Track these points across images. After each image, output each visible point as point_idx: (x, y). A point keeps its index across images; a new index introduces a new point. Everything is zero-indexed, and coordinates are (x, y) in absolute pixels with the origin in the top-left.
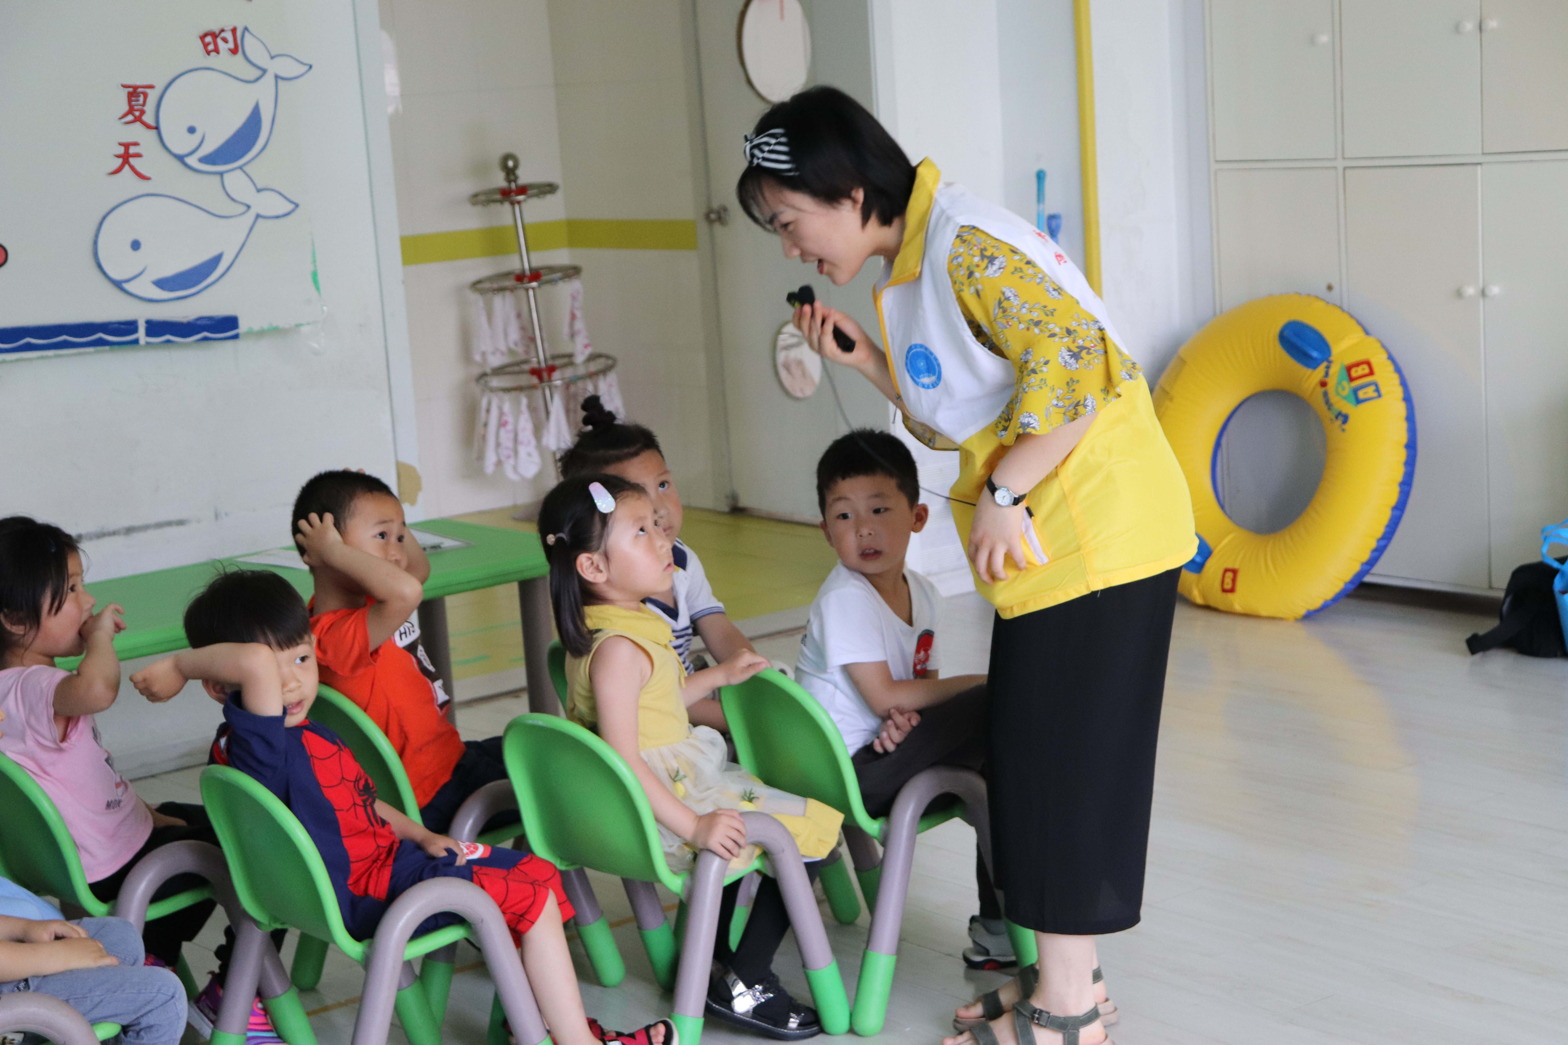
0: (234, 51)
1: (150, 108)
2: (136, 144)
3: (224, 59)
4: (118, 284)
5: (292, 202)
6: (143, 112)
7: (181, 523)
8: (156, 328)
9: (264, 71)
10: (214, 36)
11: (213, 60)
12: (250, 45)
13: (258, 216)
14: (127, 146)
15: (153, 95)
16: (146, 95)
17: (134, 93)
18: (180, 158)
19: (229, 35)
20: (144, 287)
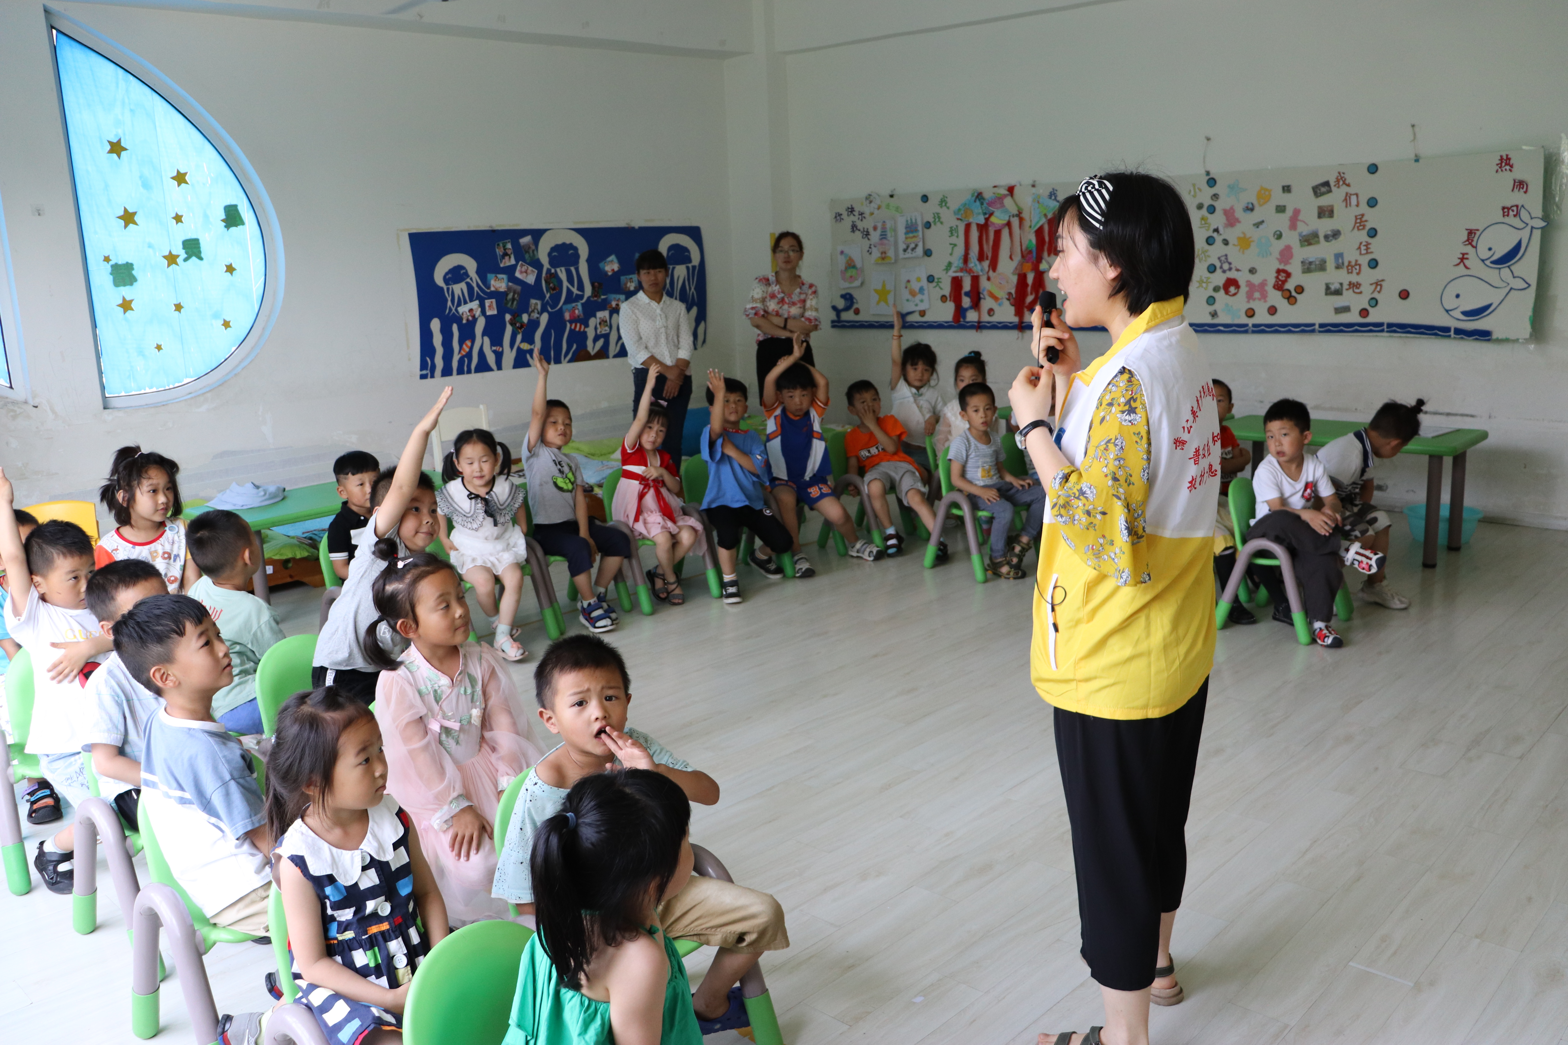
0: (1515, 216)
1: (1475, 239)
2: (1467, 254)
3: (1511, 220)
4: (1447, 311)
5: (1527, 283)
6: (1472, 241)
7: (1472, 416)
8: (1458, 331)
9: (1527, 224)
10: (1509, 209)
11: (1506, 220)
12: (1523, 213)
13: (1511, 289)
14: (1463, 254)
15: (1478, 233)
16: (1475, 234)
17: (1471, 233)
18: (1483, 261)
19: (1515, 209)
20: (1457, 314)
